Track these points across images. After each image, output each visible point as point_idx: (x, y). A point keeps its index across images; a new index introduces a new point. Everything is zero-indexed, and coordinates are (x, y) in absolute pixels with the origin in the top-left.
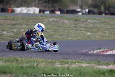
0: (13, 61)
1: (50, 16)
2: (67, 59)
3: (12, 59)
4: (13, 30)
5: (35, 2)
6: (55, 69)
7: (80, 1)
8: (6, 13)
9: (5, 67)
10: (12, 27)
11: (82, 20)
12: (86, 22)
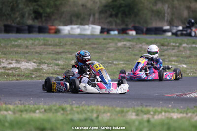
0: (56, 111)
1: (119, 38)
2: (146, 106)
3: (55, 108)
4: (57, 62)
5: (94, 15)
6: (127, 123)
7: (168, 14)
8: (46, 35)
9: (43, 120)
10: (57, 57)
11: (172, 44)
12: (178, 46)
